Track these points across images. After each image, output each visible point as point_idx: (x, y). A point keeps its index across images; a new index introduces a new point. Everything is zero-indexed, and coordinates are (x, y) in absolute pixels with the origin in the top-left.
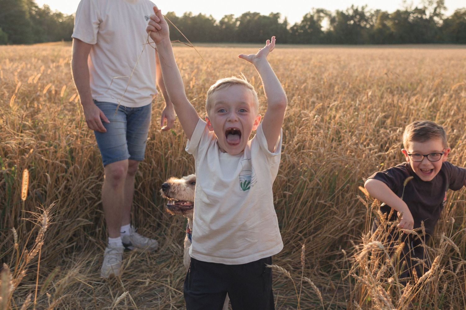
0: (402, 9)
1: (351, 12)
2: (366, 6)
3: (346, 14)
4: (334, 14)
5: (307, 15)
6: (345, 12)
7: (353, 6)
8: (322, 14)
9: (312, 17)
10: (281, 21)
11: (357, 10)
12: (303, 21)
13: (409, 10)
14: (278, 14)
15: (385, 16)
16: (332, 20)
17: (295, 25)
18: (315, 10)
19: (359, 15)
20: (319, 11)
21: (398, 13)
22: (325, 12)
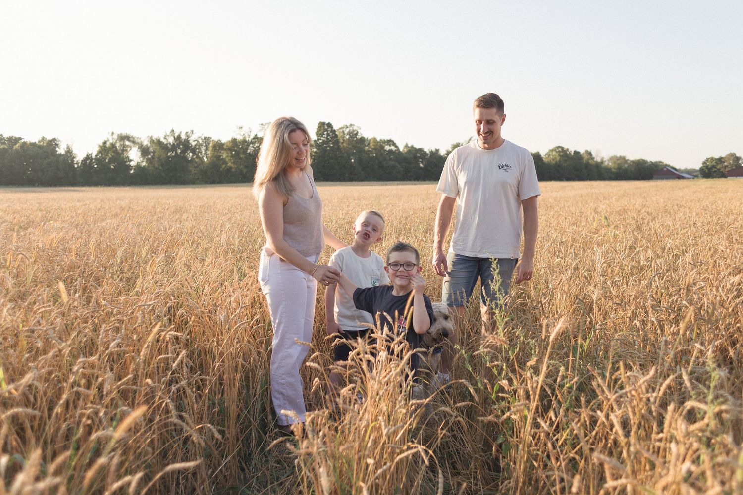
0: (239, 138)
1: (171, 140)
2: (192, 132)
3: (165, 141)
4: (146, 142)
5: (105, 142)
6: (162, 139)
7: (173, 131)
8: (127, 143)
9: (113, 146)
10: (61, 151)
11: (179, 137)
12: (100, 152)
13: (248, 139)
14: (54, 140)
15: (219, 146)
16: (144, 151)
17: (88, 157)
18: (115, 136)
19: (183, 144)
20: (123, 138)
21: (234, 141)
22: (131, 139)
